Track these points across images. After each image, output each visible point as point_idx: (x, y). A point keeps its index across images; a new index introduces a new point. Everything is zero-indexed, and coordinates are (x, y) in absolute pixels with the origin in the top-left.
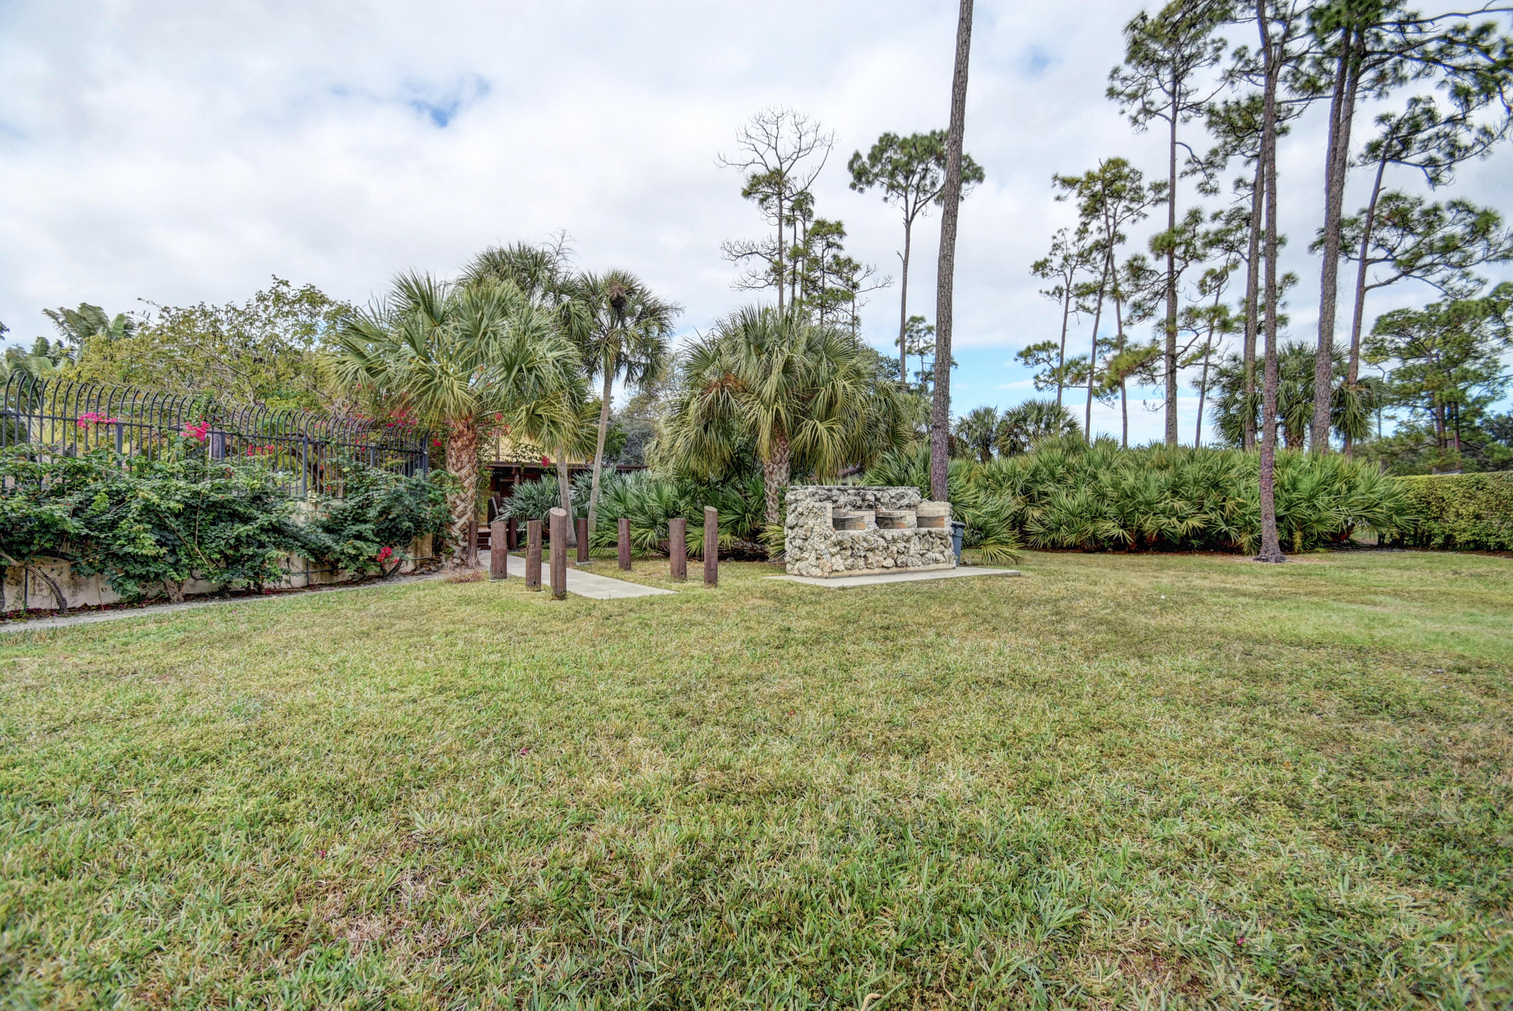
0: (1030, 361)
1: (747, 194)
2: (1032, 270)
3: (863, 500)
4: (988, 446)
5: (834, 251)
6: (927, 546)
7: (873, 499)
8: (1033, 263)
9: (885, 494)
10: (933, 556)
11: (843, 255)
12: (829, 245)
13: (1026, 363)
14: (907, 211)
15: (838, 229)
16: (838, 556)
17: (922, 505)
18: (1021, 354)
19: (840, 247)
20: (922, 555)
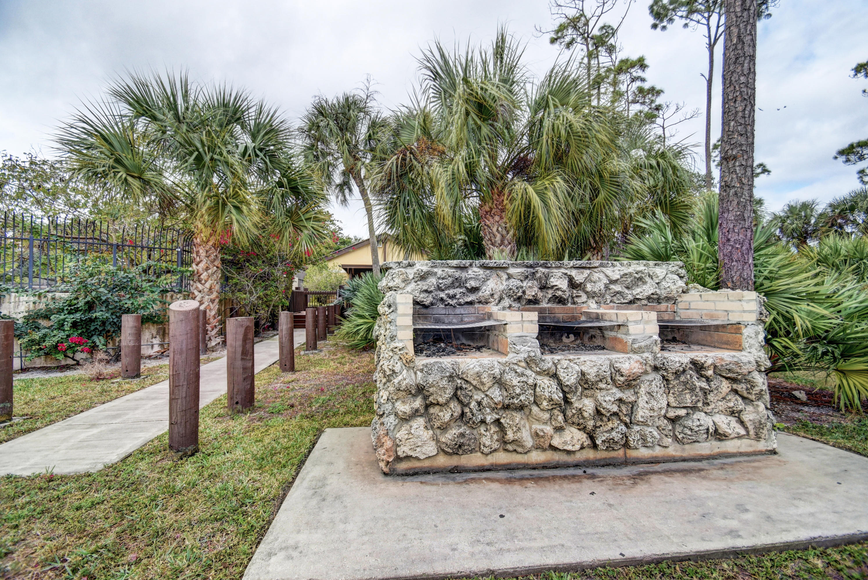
0: (852, 157)
1: (553, 41)
2: (853, 73)
3: (543, 288)
4: (805, 238)
5: (638, 84)
6: (688, 399)
7: (563, 284)
8: (854, 66)
9: (596, 276)
10: (707, 421)
11: (646, 86)
12: (633, 80)
13: (848, 160)
14: (710, 37)
15: (641, 64)
16: (420, 422)
17: (686, 297)
18: (842, 153)
19: (643, 80)
20: (674, 421)
